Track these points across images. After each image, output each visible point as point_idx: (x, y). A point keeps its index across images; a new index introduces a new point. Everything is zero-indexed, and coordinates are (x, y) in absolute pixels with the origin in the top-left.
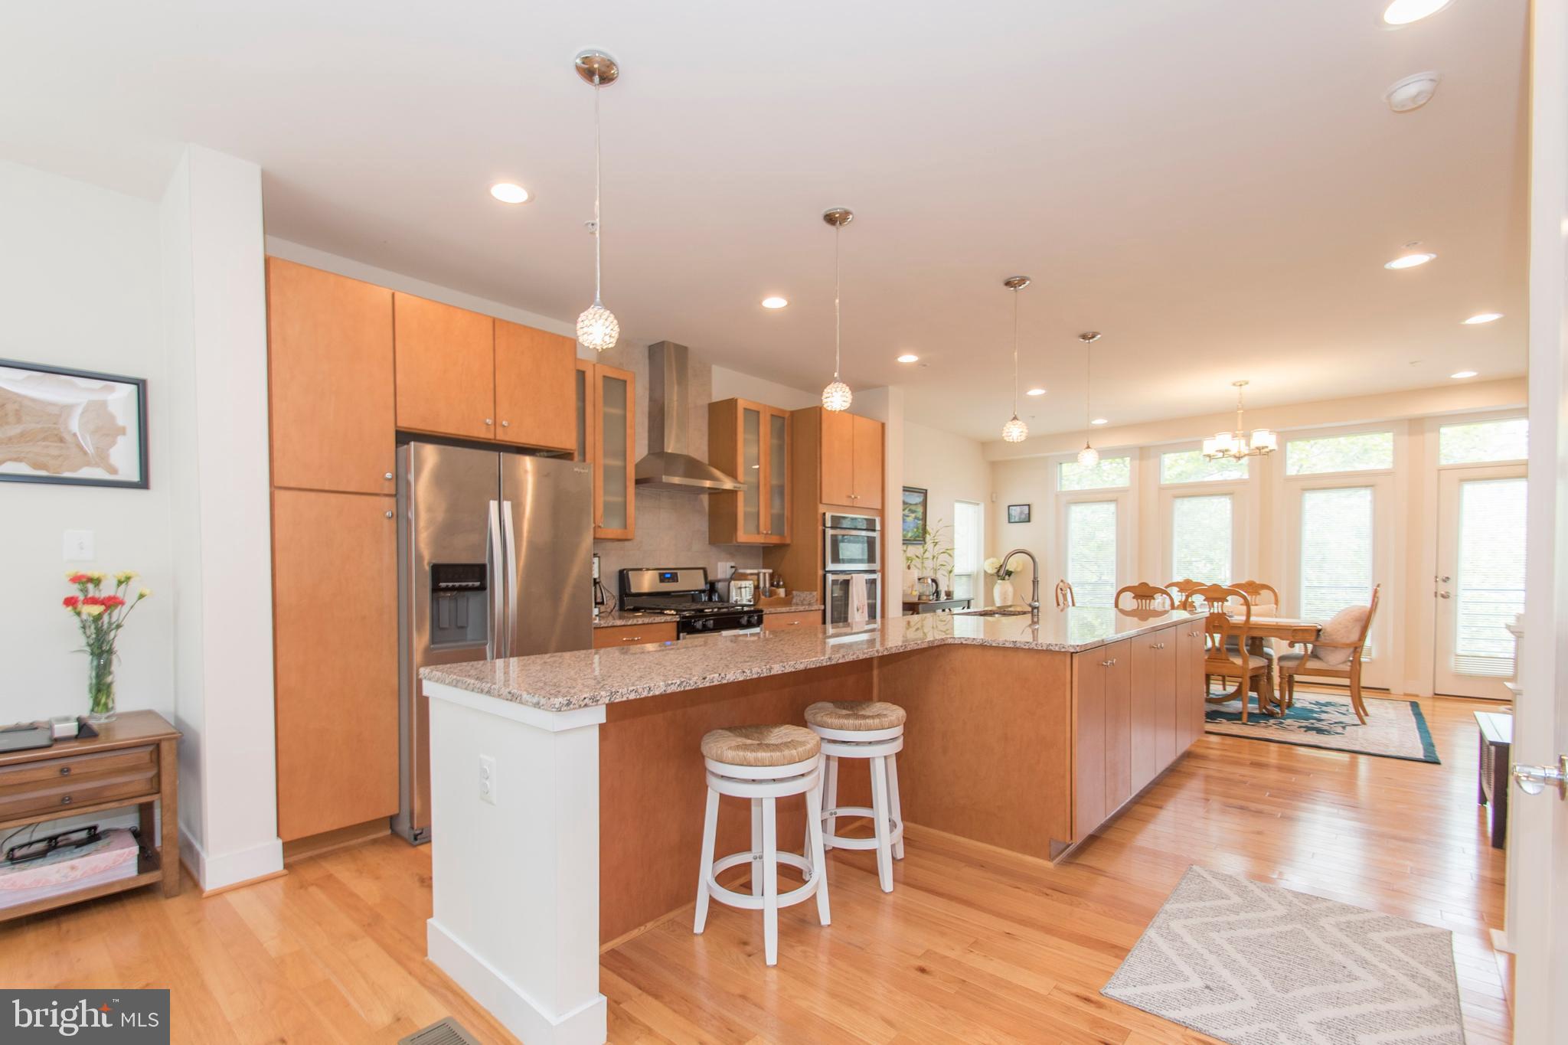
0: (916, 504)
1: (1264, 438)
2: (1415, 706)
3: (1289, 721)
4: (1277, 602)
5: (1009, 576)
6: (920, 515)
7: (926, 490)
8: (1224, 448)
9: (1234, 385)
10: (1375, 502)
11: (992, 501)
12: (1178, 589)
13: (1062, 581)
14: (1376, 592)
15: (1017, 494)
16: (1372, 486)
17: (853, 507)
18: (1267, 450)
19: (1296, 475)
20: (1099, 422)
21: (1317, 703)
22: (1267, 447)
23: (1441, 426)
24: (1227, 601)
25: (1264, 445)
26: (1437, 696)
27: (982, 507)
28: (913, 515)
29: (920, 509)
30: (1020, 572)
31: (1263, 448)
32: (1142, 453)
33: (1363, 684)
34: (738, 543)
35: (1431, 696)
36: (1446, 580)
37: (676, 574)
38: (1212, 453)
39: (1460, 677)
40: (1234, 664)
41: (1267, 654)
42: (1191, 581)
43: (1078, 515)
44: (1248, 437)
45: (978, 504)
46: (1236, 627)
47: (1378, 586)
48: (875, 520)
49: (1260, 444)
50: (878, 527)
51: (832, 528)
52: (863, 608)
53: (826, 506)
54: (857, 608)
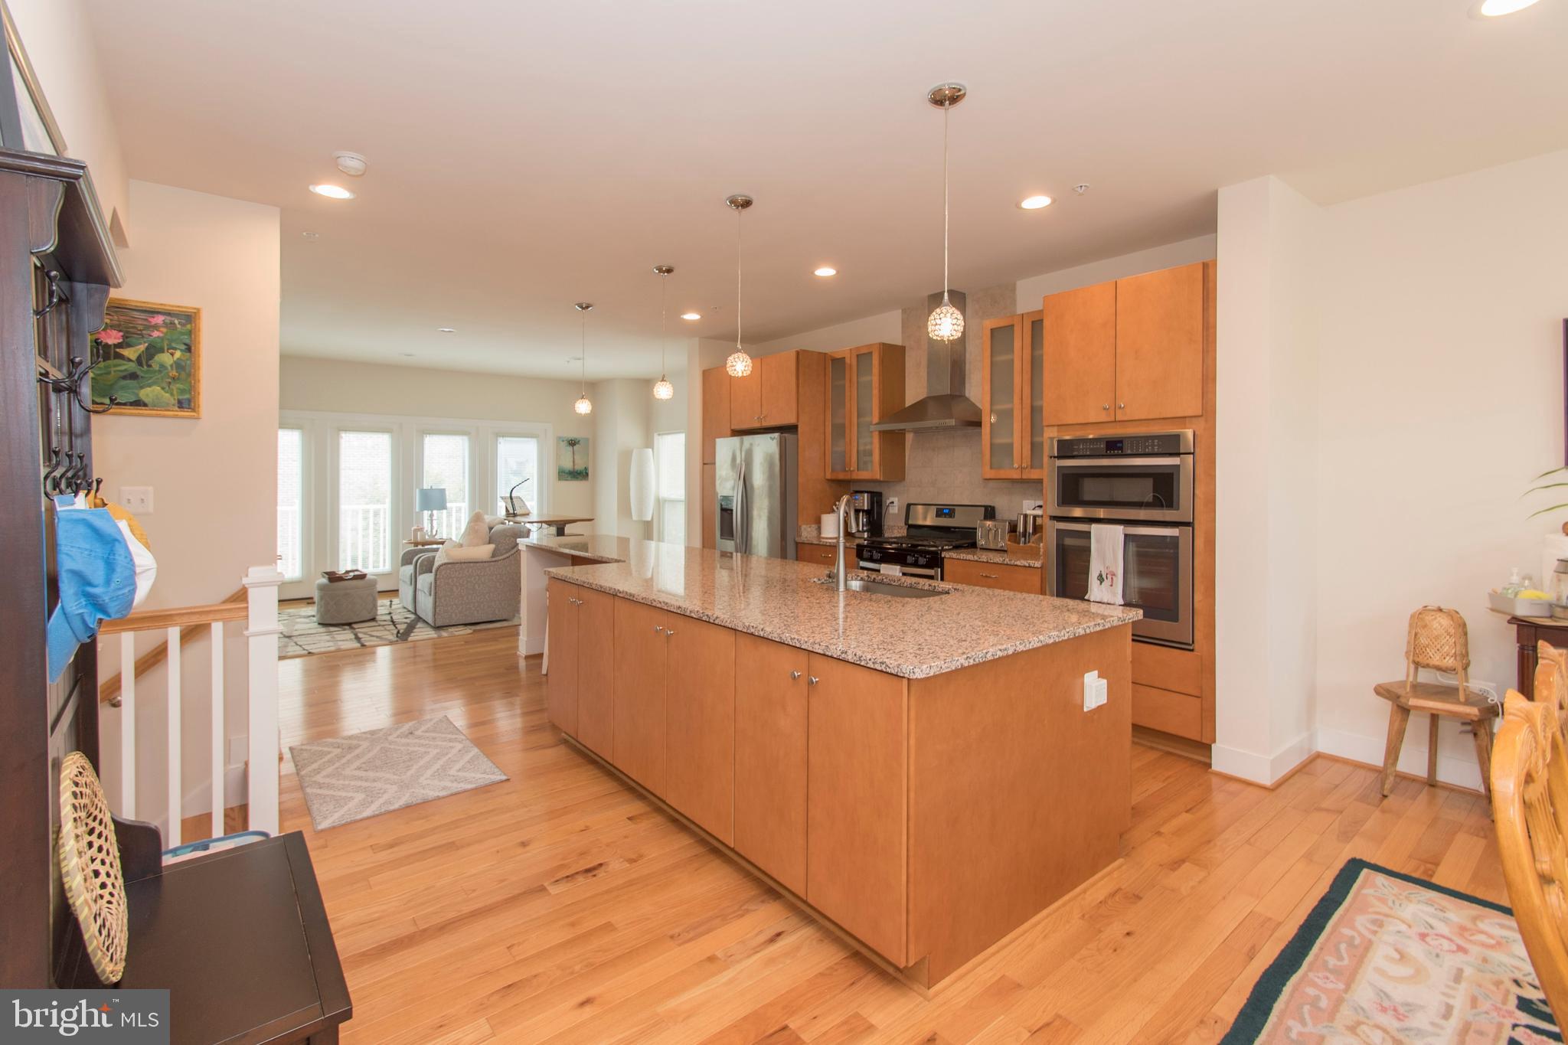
17: (1116, 421)
37: (954, 509)
48: (1179, 436)
50: (1188, 445)
51: (1059, 457)
52: (1112, 578)
53: (1056, 428)
54: (1100, 575)
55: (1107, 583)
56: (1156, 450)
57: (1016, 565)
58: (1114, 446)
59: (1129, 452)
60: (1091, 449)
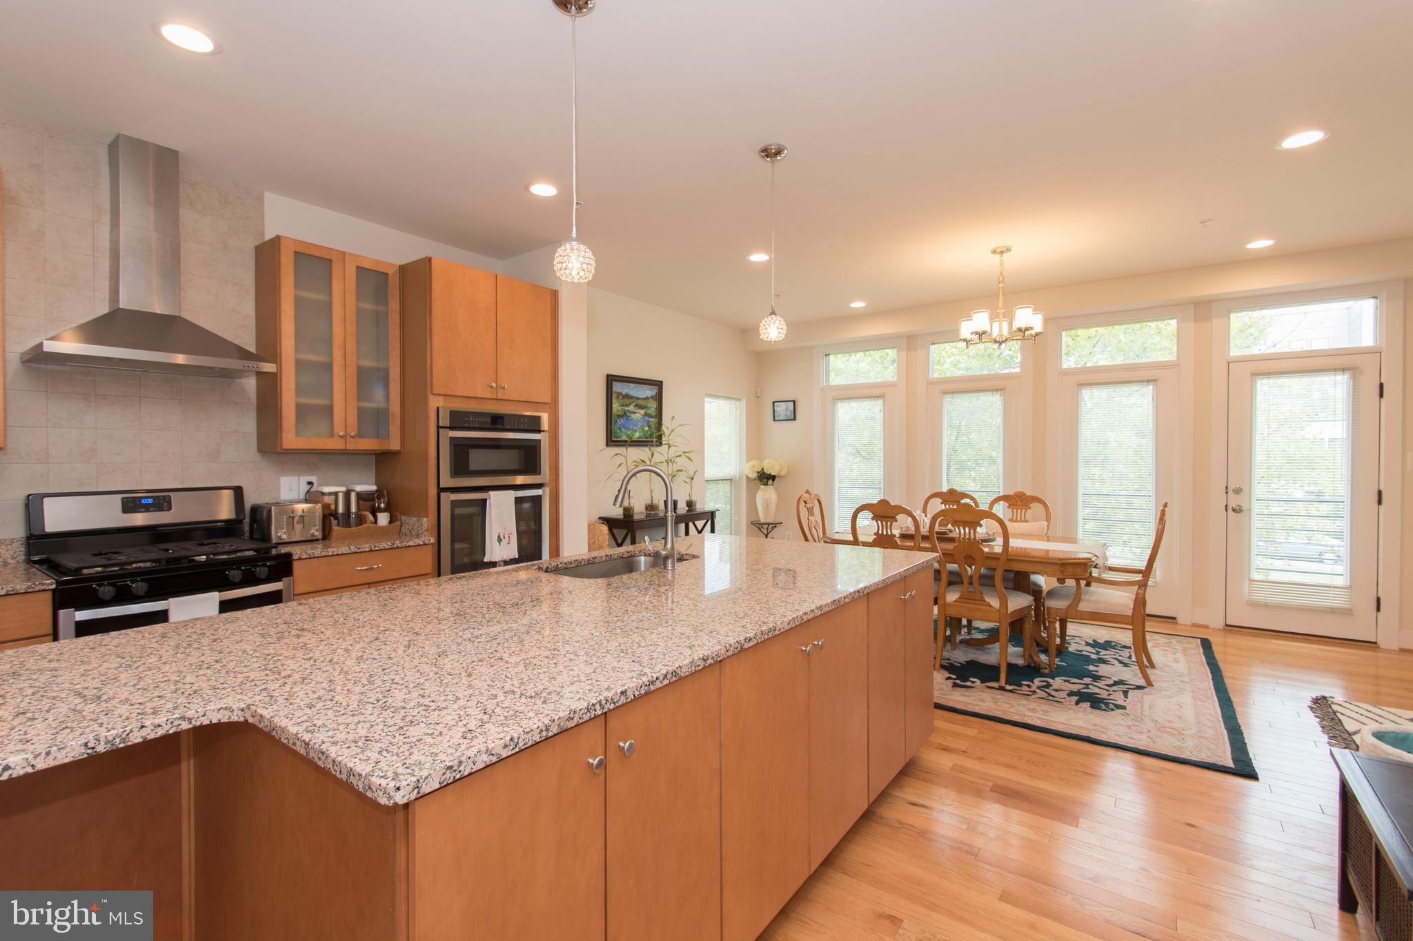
0: (647, 398)
1: (1029, 318)
2: (1206, 645)
3: (1058, 682)
4: (1048, 519)
5: (773, 480)
6: (652, 411)
7: (662, 382)
8: (980, 329)
9: (994, 252)
10: (1157, 400)
11: (756, 396)
12: (941, 501)
13: (807, 492)
14: (1163, 514)
15: (782, 388)
16: (1155, 380)
17: (497, 399)
18: (1033, 332)
19: (1075, 368)
20: (858, 304)
21: (1095, 644)
22: (1031, 328)
23: (1230, 311)
24: (981, 526)
25: (1028, 326)
26: (1229, 628)
27: (743, 403)
28: (642, 412)
29: (653, 406)
30: (785, 476)
31: (1027, 329)
32: (911, 343)
33: (1148, 612)
34: (282, 449)
35: (1221, 627)
36: (1238, 491)
37: (170, 497)
38: (969, 337)
39: (1253, 605)
40: (990, 606)
41: (1036, 584)
42: (956, 491)
43: (845, 412)
44: (1010, 317)
45: (740, 400)
46: (993, 557)
47: (1166, 505)
48: (539, 418)
49: (1023, 326)
50: (545, 425)
51: (452, 428)
52: (509, 537)
53: (442, 397)
54: (499, 537)
55: (504, 542)
56: (526, 427)
57: (409, 546)
58: (497, 421)
59: (508, 427)
60: (479, 422)
